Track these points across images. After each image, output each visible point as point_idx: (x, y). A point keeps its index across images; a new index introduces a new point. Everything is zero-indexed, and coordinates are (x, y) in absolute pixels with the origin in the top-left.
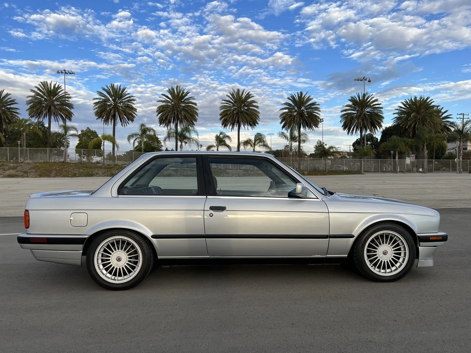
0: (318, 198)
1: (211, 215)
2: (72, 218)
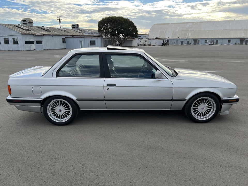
0: (168, 79)
1: (108, 89)
2: (33, 90)
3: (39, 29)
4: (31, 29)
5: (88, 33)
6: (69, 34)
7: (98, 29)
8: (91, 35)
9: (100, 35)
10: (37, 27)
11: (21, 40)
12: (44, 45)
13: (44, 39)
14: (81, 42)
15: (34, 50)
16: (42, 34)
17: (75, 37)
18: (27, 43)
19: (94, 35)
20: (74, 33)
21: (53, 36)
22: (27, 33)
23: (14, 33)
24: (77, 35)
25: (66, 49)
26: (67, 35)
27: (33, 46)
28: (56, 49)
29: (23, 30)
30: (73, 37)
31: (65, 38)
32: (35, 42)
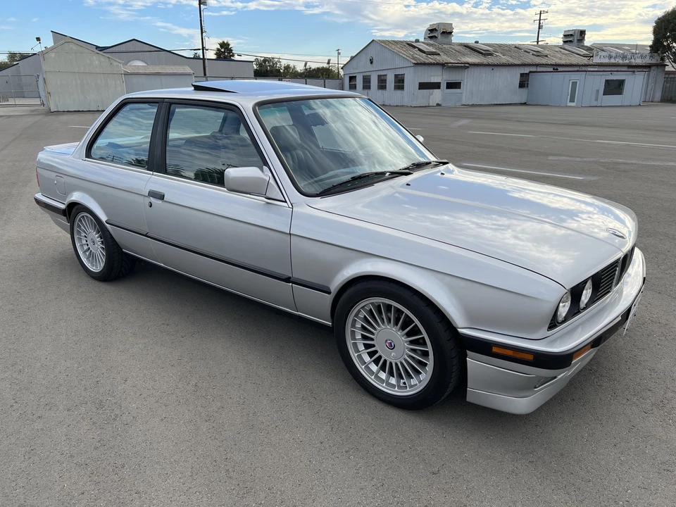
0: (285, 201)
1: (150, 205)
2: (55, 182)
3: (462, 49)
4: (443, 52)
5: (610, 57)
6: (544, 61)
7: (650, 43)
8: (621, 62)
9: (654, 61)
10: (461, 45)
11: (412, 80)
12: (464, 94)
13: (467, 79)
14: (574, 84)
15: (438, 105)
16: (465, 63)
17: (560, 69)
18: (423, 86)
19: (633, 61)
20: (564, 57)
21: (495, 69)
22: (427, 61)
23: (399, 63)
24: (568, 62)
25: (525, 104)
26: (537, 65)
27: (436, 96)
28: (497, 104)
29: (421, 54)
30: (556, 70)
31: (530, 72)
32: (443, 86)
